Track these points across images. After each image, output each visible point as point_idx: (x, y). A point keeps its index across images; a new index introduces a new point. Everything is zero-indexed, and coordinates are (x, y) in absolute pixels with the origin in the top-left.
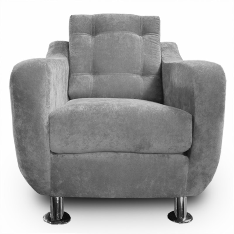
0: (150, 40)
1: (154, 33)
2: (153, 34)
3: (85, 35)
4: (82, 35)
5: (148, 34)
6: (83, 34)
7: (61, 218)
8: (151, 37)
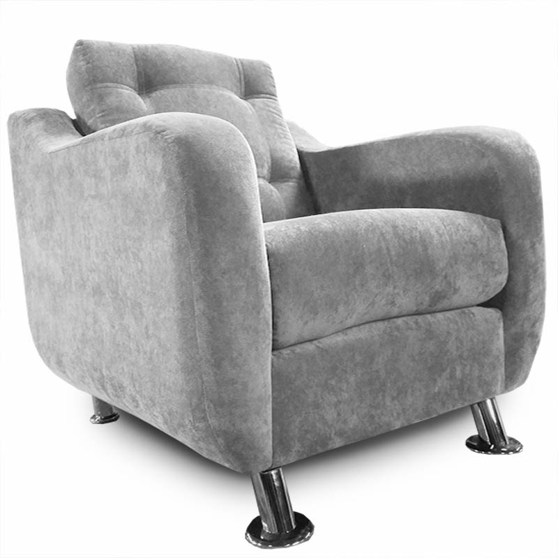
0: (268, 108)
1: (270, 94)
2: (268, 96)
3: (127, 90)
4: (120, 90)
5: (257, 96)
6: (122, 88)
7: (294, 527)
8: (268, 103)
